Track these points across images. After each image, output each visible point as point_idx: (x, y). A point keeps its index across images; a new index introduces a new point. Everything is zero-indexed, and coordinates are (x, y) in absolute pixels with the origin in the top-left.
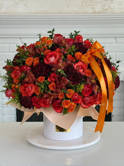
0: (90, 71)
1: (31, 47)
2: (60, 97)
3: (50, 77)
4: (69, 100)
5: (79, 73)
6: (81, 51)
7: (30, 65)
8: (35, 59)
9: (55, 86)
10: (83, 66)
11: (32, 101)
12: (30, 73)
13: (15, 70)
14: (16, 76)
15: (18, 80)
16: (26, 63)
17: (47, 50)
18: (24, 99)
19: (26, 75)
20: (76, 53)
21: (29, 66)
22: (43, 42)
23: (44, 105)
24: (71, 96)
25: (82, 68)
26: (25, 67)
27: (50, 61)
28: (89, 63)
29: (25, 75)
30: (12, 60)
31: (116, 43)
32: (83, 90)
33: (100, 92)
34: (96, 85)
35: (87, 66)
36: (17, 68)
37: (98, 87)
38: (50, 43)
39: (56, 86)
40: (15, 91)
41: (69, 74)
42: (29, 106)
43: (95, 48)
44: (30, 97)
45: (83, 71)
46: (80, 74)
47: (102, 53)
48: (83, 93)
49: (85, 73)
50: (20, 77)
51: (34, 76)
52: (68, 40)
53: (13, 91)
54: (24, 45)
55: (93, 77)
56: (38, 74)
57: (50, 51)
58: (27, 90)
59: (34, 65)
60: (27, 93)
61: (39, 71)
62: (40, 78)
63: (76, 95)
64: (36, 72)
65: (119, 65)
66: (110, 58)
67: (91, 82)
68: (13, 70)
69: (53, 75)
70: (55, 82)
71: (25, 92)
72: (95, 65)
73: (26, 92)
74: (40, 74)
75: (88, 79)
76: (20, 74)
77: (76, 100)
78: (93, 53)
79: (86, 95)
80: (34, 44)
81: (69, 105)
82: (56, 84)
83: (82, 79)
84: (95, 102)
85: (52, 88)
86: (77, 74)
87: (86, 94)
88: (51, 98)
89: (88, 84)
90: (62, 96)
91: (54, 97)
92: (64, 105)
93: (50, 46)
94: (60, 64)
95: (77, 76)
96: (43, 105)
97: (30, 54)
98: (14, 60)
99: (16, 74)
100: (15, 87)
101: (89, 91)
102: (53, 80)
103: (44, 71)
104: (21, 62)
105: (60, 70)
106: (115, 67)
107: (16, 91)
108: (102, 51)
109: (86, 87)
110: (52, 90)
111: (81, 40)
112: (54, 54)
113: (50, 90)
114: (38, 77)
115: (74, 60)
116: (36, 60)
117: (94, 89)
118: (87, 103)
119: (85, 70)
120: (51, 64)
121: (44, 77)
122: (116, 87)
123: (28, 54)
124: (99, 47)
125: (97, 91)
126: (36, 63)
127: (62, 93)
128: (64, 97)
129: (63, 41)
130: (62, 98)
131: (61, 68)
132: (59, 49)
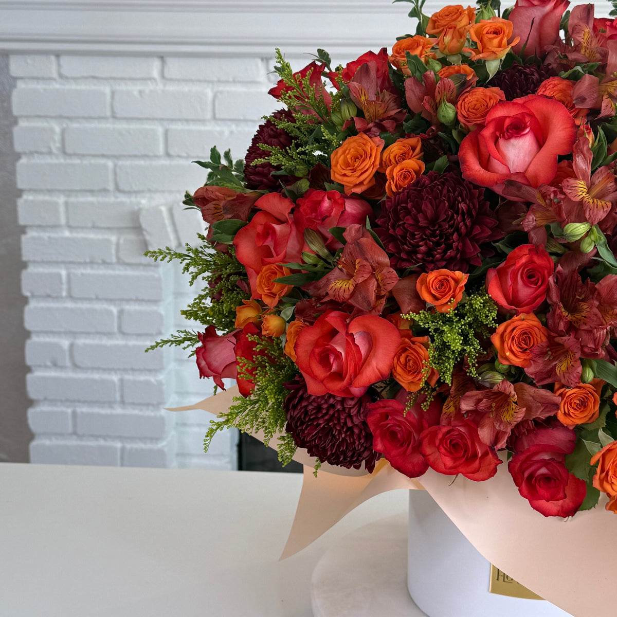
1: (366, 70)
2: (567, 414)
3: (501, 274)
7: (358, 190)
8: (396, 148)
9: (540, 338)
11: (372, 428)
12: (364, 240)
13: (260, 219)
14: (265, 254)
15: (280, 281)
16: (338, 173)
17: (481, 90)
18: (319, 408)
19: (333, 251)
21: (354, 197)
22: (447, 39)
23: (455, 459)
26: (326, 204)
27: (503, 160)
29: (324, 252)
30: (239, 154)
36: (275, 204)
38: (496, 41)
39: (550, 338)
40: (258, 348)
42: (344, 453)
44: (360, 401)
50: (294, 266)
51: (385, 260)
53: (244, 349)
54: (319, 64)
56: (414, 250)
57: (496, 93)
58: (338, 355)
59: (391, 186)
60: (339, 376)
61: (422, 229)
62: (432, 276)
64: (404, 237)
68: (250, 219)
69: (524, 260)
70: (542, 310)
71: (326, 364)
73: (334, 368)
74: (429, 253)
76: (291, 246)
80: (384, 51)
82: (545, 324)
85: (515, 349)
88: (507, 418)
90: (583, 405)
91: (529, 410)
92: (604, 480)
93: (493, 67)
94: (579, 189)
96: (449, 462)
97: (360, 114)
98: (253, 152)
99: (269, 243)
100: (256, 327)
102: (525, 292)
103: (457, 230)
104: (301, 170)
105: (578, 229)
107: (262, 353)
110: (517, 361)
112: (531, 115)
113: (503, 365)
114: (416, 274)
116: (404, 156)
120: (509, 181)
121: (458, 274)
123: (348, 112)
126: (406, 174)
127: (584, 388)
128: (593, 411)
129: (586, 31)
130: (584, 419)
131: (591, 211)
132: (559, 85)
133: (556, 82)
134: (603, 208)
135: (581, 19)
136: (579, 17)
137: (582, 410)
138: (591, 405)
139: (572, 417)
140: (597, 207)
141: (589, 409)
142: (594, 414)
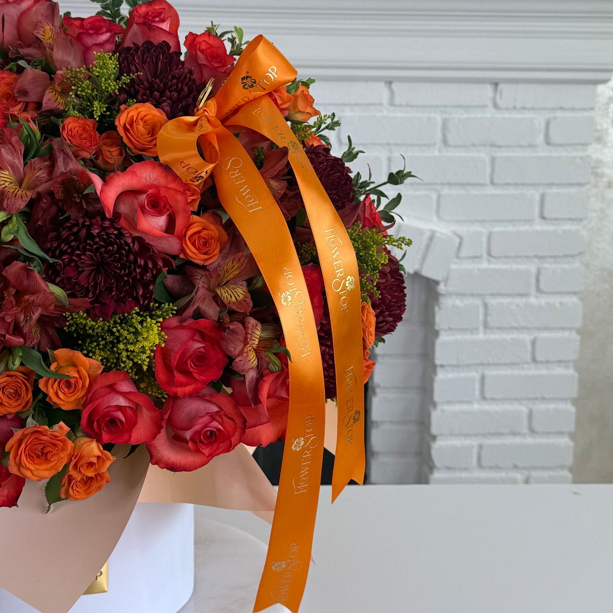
0: (214, 230)
4: (62, 428)
5: (135, 239)
6: (162, 93)
10: (163, 193)
20: (122, 107)
24: (80, 394)
25: (157, 204)
28: (212, 176)
31: (392, 103)
32: (162, 353)
33: (275, 365)
34: (252, 321)
35: (198, 197)
37: (265, 335)
41: (64, 247)
43: (250, 82)
45: (170, 228)
46: (145, 248)
47: (299, 117)
48: (162, 376)
49: (182, 238)
52: (82, 26)
55: (232, 267)
63: (112, 389)
65: (399, 197)
66: (351, 155)
67: (217, 299)
72: (245, 191)
75: (201, 283)
77: (113, 421)
78: (236, 111)
79: (182, 385)
81: (60, 461)
83: (155, 277)
84: (243, 432)
86: (120, 247)
87: (179, 377)
89: (199, 314)
90: (17, 395)
92: (19, 465)
95: (119, 260)
101: (200, 358)
106: (381, 208)
108: (301, 105)
109: (184, 335)
111: (165, 26)
115: (112, 155)
117: (234, 348)
118: (188, 435)
119: (180, 222)
122: (385, 326)
124: (274, 73)
125: (259, 358)
127: (17, 377)
128: (26, 400)
129: (46, 28)
130: (18, 407)
131: (9, 200)
132: (6, 79)
133: (5, 76)
134: (22, 198)
135: (46, 17)
136: (45, 15)
137: (17, 398)
138: (23, 393)
139: (4, 405)
140: (15, 196)
141: (22, 397)
142: (27, 402)
